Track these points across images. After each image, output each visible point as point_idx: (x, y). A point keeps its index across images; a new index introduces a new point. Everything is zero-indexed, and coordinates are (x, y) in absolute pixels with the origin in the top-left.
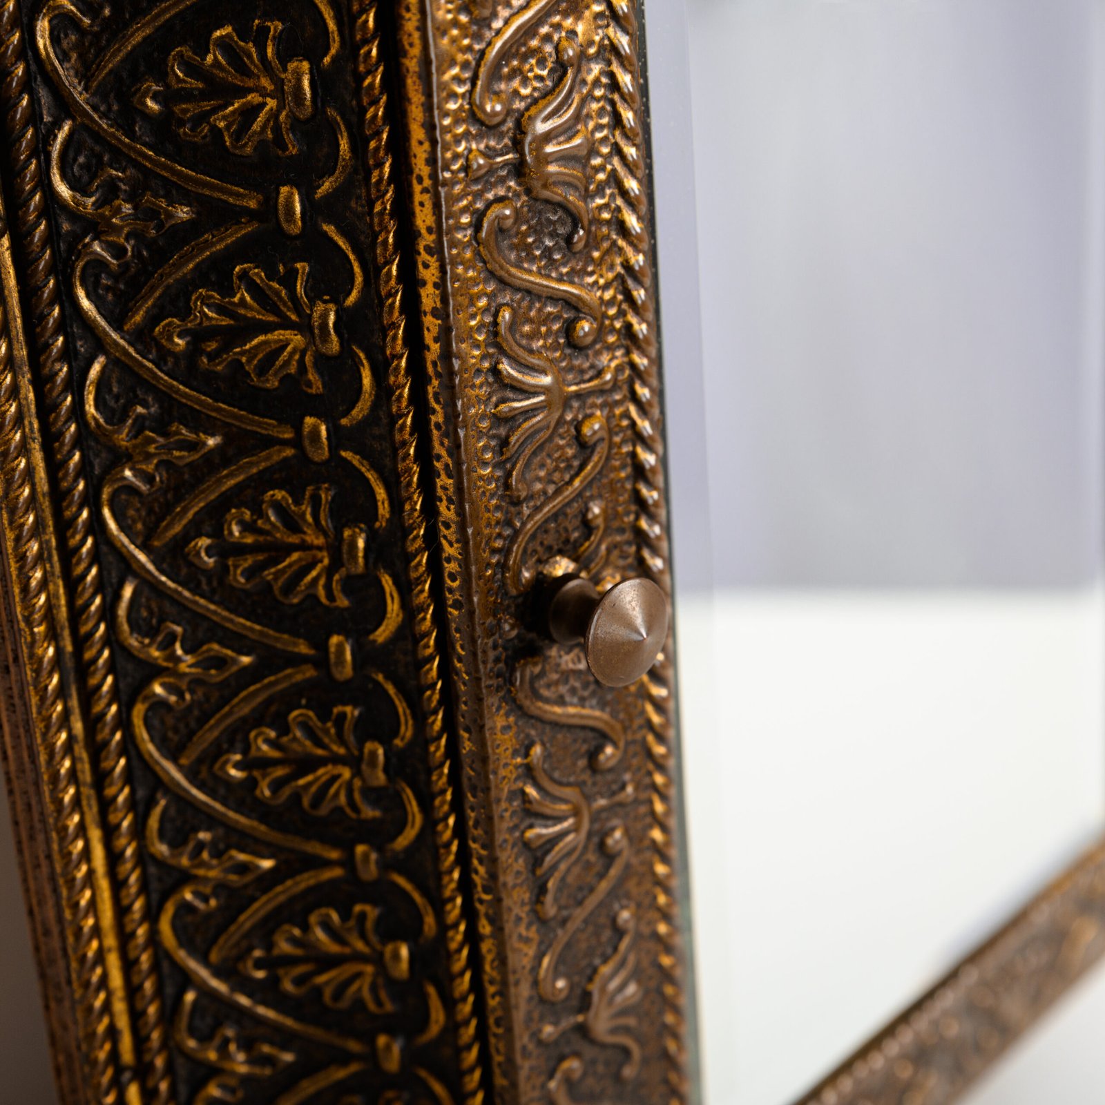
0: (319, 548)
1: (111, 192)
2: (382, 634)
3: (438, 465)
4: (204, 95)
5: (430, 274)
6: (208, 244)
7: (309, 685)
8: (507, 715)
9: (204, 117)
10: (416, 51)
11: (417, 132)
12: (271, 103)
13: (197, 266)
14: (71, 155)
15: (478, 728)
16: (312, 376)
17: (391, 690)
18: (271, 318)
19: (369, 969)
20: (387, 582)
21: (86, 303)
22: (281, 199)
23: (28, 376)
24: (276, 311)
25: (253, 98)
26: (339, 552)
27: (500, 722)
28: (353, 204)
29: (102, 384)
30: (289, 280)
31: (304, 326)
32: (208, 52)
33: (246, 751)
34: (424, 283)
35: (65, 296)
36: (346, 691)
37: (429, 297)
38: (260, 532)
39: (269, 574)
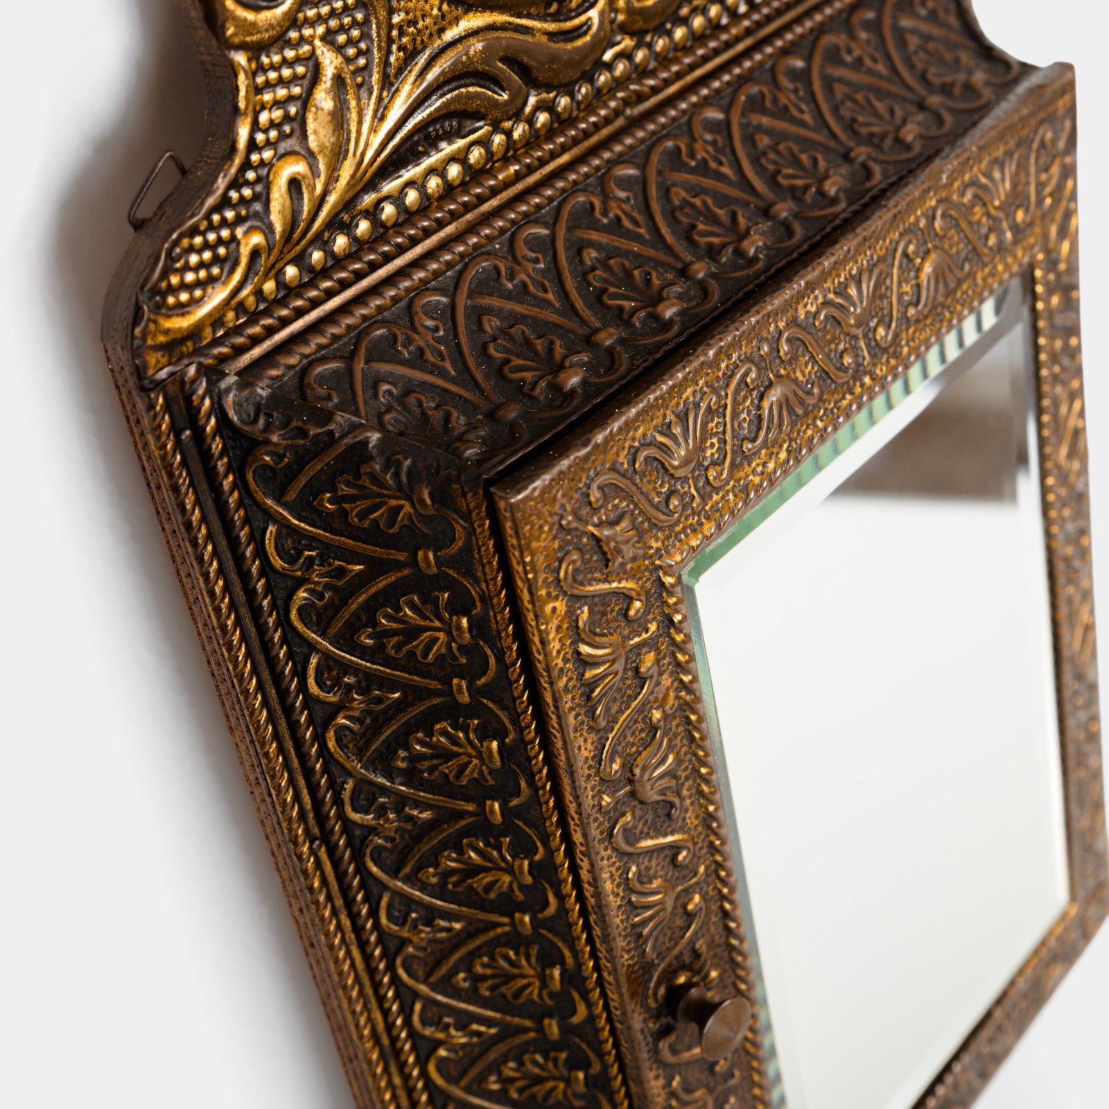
0: (532, 976)
1: (382, 812)
2: (576, 1020)
3: (600, 955)
4: (432, 757)
5: (585, 864)
6: (445, 830)
7: (535, 1040)
8: (658, 1069)
9: (435, 768)
10: (563, 758)
11: (569, 797)
12: (475, 761)
13: (439, 841)
14: (356, 794)
15: (640, 1081)
16: (517, 892)
17: (584, 1046)
18: (489, 864)
20: (576, 995)
21: (374, 869)
22: (487, 808)
23: (345, 913)
24: (490, 861)
25: (464, 759)
26: (544, 980)
27: (651, 1075)
28: (532, 812)
29: (390, 906)
30: (498, 847)
31: (510, 870)
32: (433, 735)
33: (500, 1074)
34: (582, 868)
35: (361, 869)
36: (558, 1046)
37: (585, 875)
38: (495, 968)
39: (503, 989)
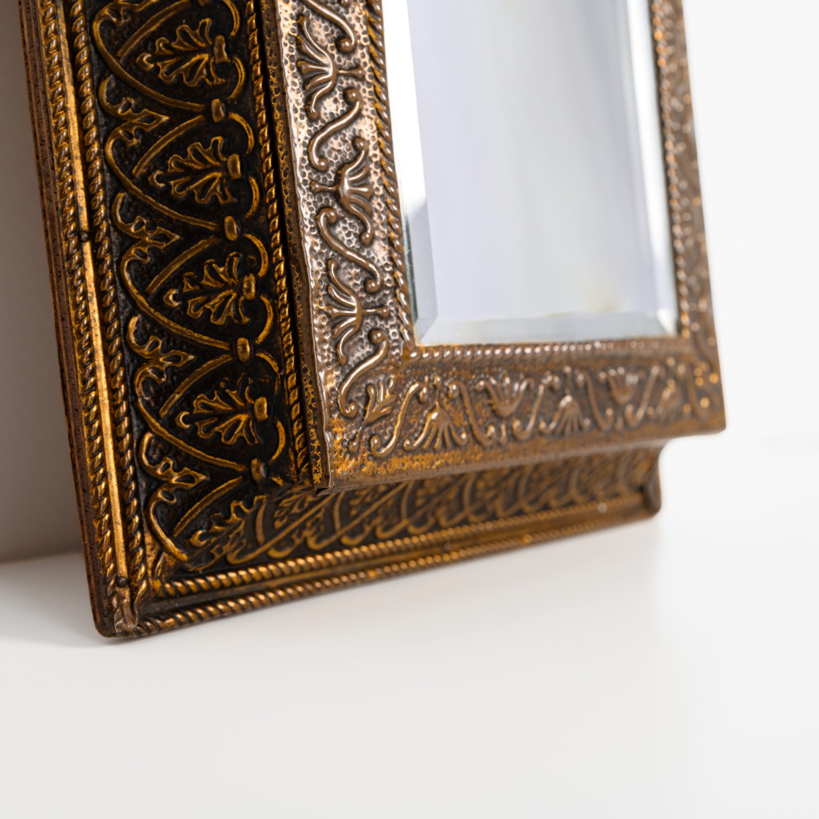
19: (218, 175)
